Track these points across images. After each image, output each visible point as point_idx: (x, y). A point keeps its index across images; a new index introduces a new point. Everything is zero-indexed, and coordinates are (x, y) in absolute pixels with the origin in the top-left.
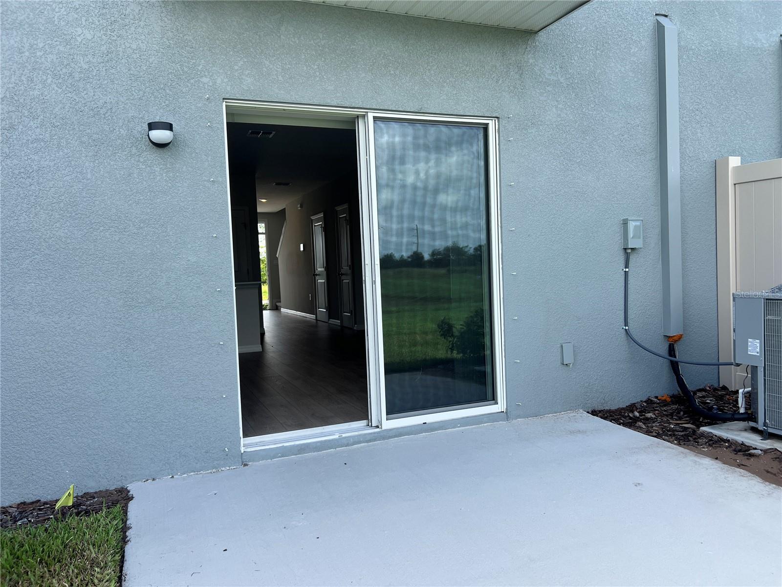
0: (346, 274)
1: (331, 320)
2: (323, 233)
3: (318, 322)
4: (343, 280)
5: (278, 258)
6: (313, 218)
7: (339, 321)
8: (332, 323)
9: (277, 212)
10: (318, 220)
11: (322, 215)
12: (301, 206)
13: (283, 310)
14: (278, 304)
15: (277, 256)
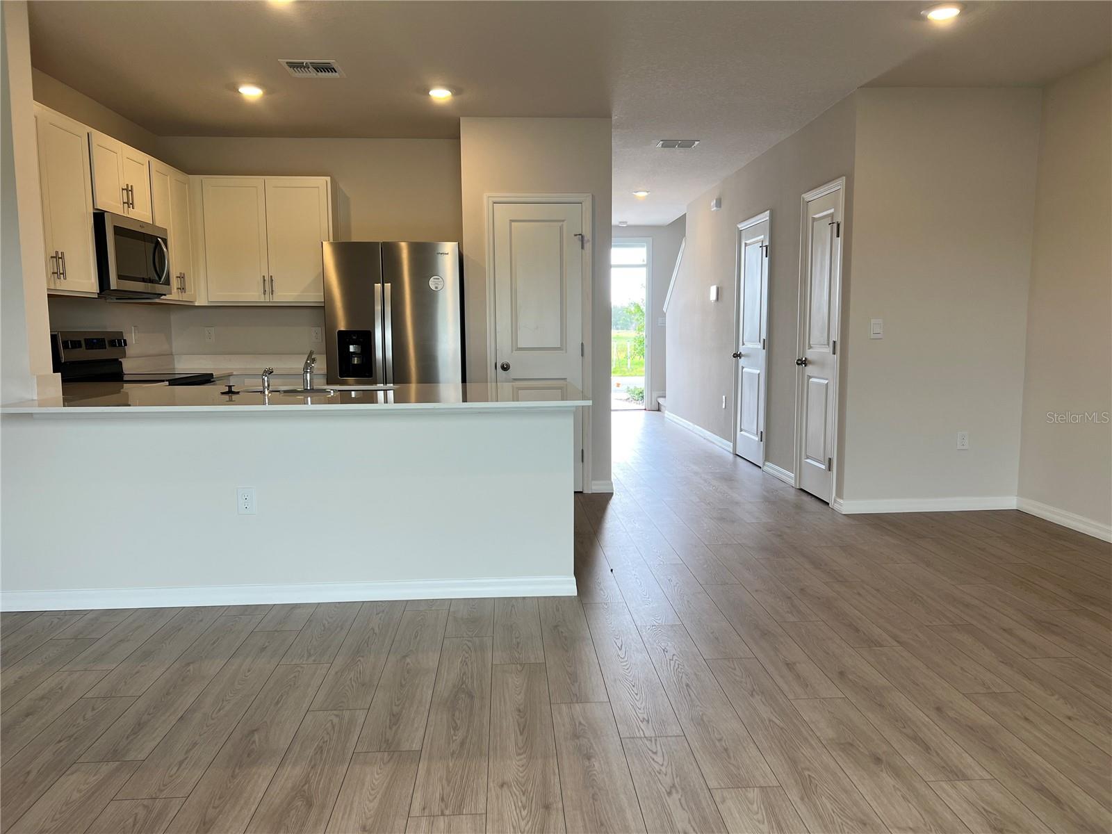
0: (822, 364)
1: (767, 463)
2: (766, 260)
3: (739, 460)
4: (810, 377)
5: (665, 314)
6: (741, 226)
7: (793, 475)
8: (771, 471)
9: (670, 224)
10: (754, 231)
11: (766, 216)
12: (719, 203)
13: (668, 414)
14: (661, 401)
15: (664, 310)
